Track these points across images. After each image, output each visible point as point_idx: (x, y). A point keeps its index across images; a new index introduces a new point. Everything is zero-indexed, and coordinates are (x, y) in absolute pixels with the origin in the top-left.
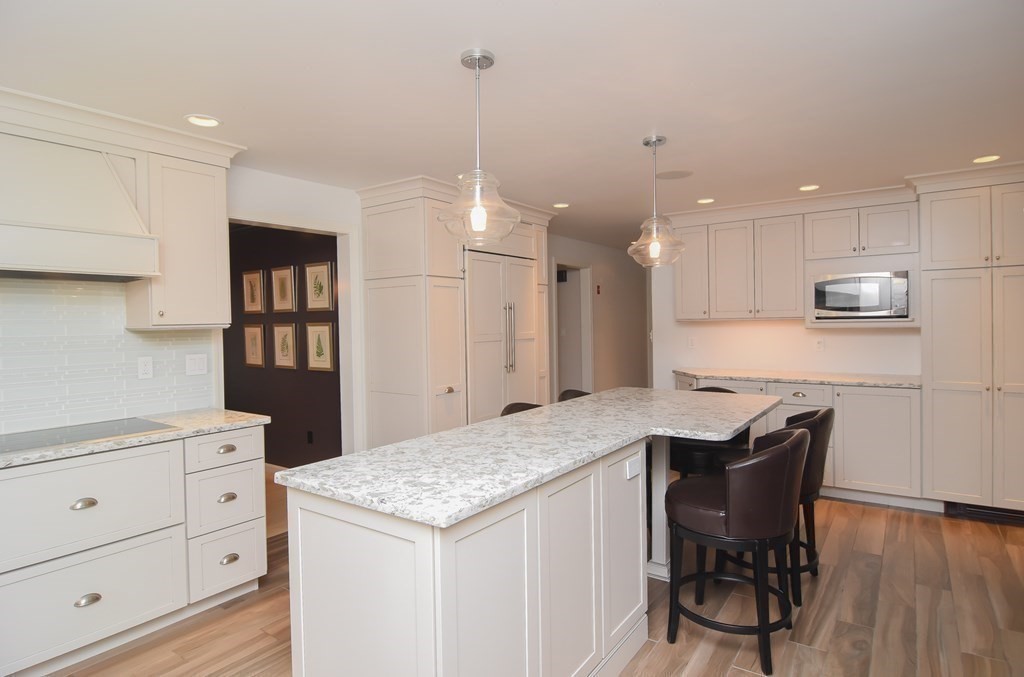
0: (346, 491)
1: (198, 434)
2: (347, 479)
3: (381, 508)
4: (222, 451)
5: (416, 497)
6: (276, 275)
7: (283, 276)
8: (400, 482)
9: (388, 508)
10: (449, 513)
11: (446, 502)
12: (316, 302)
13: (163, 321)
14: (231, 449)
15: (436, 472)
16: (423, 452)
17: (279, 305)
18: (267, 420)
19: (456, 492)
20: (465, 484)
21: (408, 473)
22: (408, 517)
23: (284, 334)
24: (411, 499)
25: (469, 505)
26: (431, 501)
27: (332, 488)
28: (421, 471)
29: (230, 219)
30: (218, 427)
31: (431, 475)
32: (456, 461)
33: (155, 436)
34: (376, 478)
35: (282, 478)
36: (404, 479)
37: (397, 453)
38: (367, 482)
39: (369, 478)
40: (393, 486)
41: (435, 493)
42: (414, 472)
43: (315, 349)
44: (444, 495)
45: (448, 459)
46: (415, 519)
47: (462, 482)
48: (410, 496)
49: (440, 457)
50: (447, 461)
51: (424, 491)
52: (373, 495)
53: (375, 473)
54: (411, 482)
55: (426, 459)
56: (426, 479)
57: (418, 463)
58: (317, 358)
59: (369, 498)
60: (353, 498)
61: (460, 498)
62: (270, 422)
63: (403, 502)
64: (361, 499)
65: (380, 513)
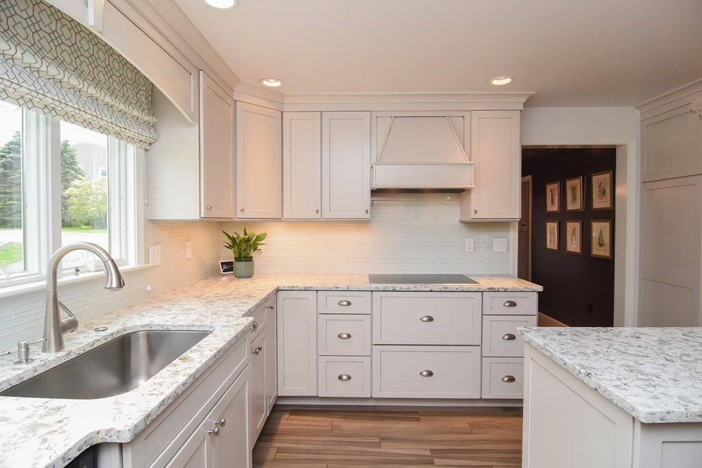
0: (562, 357)
1: (491, 290)
2: (569, 347)
3: (586, 380)
4: (507, 304)
5: (625, 382)
6: (569, 184)
7: (575, 184)
8: (618, 363)
9: (593, 381)
10: (654, 410)
11: (656, 398)
12: (599, 203)
13: (477, 216)
14: (513, 304)
15: (664, 365)
16: (662, 342)
17: (571, 207)
18: (540, 288)
19: (674, 391)
20: (693, 386)
21: (631, 358)
22: (610, 398)
23: (573, 228)
24: (619, 383)
25: (683, 410)
26: (640, 391)
27: (551, 350)
28: (648, 360)
29: (522, 146)
30: (505, 287)
31: (656, 366)
32: (696, 360)
33: (465, 286)
34: (596, 353)
35: (521, 332)
36: (624, 362)
37: (632, 337)
38: (585, 354)
39: (589, 351)
40: (608, 364)
41: (649, 385)
42: (638, 358)
43: (598, 240)
44: (659, 390)
45: (688, 355)
46: (615, 402)
47: (691, 383)
48: (619, 379)
49: (679, 352)
50: (685, 358)
51: (638, 379)
52: (582, 367)
53: (598, 349)
54: (629, 366)
55: (660, 349)
56: (647, 369)
57: (649, 351)
58: (598, 248)
59: (578, 368)
60: (565, 364)
61: (676, 399)
62: (542, 290)
63: (609, 382)
64: (572, 368)
65: (585, 384)
